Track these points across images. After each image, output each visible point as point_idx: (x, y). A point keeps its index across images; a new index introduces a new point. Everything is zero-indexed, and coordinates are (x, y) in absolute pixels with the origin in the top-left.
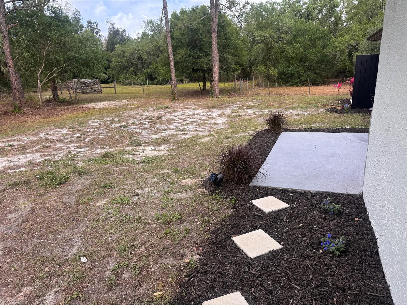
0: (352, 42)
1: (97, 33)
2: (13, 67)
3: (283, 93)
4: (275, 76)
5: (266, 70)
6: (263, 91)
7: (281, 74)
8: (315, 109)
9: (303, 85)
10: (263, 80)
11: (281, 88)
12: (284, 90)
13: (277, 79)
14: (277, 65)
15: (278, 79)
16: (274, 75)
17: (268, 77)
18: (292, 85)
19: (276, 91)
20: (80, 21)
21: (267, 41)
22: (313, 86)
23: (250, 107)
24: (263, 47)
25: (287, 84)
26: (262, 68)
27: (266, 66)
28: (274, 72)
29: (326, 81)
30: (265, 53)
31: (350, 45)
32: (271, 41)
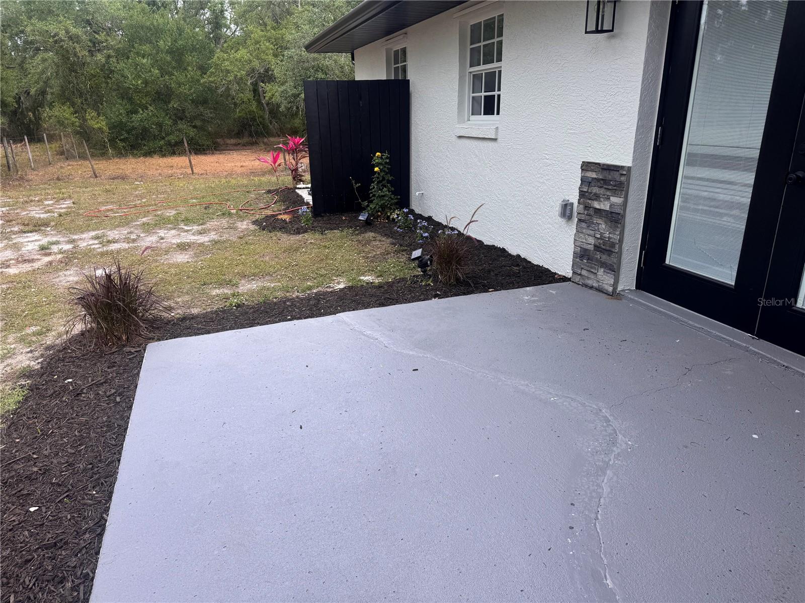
0: (256, 64)
3: (131, 173)
4: (102, 132)
5: (76, 117)
6: (79, 169)
7: (117, 128)
8: (224, 222)
9: (173, 153)
10: (73, 143)
11: (122, 161)
12: (131, 165)
13: (109, 141)
14: (101, 106)
15: (112, 141)
16: (100, 129)
17: (85, 134)
18: (149, 154)
19: (112, 168)
21: (62, 47)
22: (196, 154)
23: (31, 228)
24: (56, 60)
25: (135, 152)
26: (63, 112)
27: (74, 108)
28: (98, 123)
29: (219, 144)
30: (64, 76)
31: (253, 70)
32: (74, 48)
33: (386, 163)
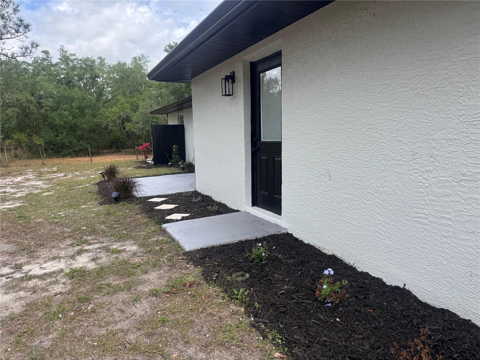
0: (122, 113)
4: (41, 146)
5: (28, 139)
7: (49, 143)
11: (51, 160)
13: (44, 150)
14: (41, 133)
18: (64, 156)
21: (23, 105)
24: (19, 112)
25: (57, 155)
27: (27, 134)
28: (39, 141)
30: (22, 119)
31: (120, 116)
32: (29, 106)
33: (177, 148)
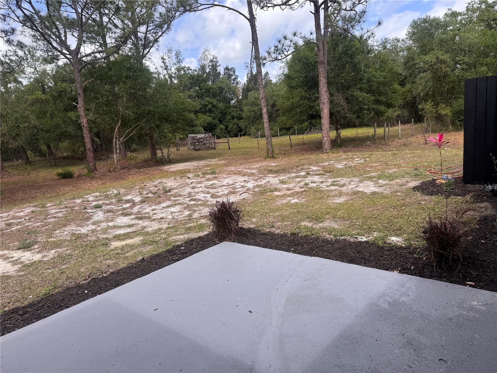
1: (234, 80)
2: (87, 127)
10: (429, 123)
17: (437, 117)
20: (217, 68)
